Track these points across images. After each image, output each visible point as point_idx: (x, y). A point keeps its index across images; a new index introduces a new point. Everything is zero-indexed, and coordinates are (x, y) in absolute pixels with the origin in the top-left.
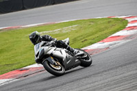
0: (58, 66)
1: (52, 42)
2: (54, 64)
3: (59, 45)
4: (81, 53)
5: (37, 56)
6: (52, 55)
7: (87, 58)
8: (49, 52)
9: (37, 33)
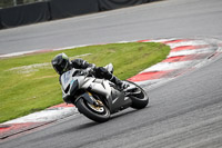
0: (100, 106)
1: (88, 69)
2: (94, 104)
3: (100, 74)
4: (132, 87)
5: (66, 92)
6: (89, 89)
7: (141, 95)
8: (86, 86)
9: (64, 56)
